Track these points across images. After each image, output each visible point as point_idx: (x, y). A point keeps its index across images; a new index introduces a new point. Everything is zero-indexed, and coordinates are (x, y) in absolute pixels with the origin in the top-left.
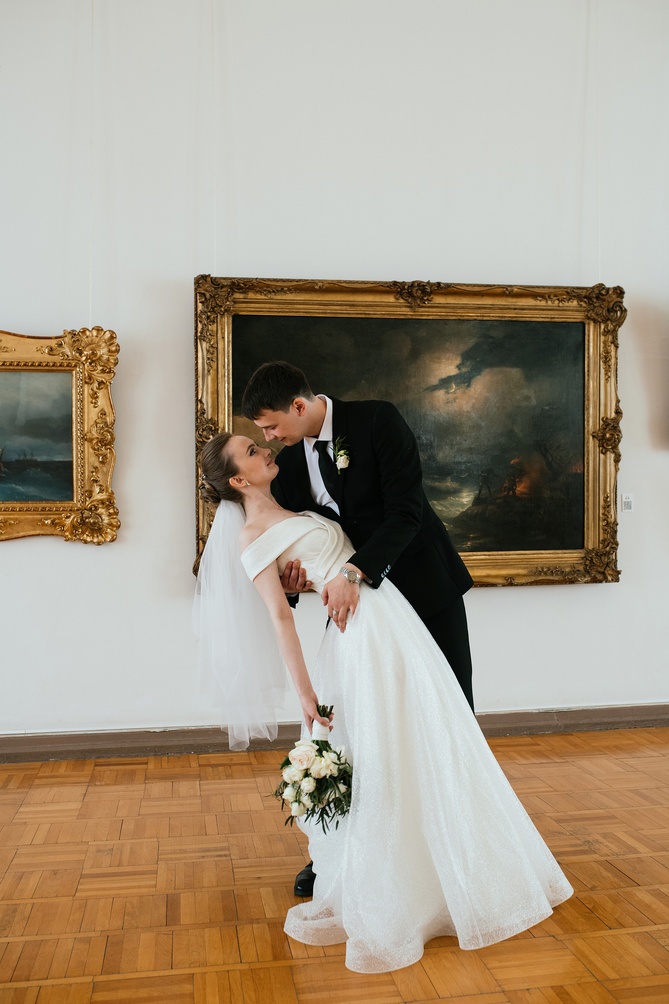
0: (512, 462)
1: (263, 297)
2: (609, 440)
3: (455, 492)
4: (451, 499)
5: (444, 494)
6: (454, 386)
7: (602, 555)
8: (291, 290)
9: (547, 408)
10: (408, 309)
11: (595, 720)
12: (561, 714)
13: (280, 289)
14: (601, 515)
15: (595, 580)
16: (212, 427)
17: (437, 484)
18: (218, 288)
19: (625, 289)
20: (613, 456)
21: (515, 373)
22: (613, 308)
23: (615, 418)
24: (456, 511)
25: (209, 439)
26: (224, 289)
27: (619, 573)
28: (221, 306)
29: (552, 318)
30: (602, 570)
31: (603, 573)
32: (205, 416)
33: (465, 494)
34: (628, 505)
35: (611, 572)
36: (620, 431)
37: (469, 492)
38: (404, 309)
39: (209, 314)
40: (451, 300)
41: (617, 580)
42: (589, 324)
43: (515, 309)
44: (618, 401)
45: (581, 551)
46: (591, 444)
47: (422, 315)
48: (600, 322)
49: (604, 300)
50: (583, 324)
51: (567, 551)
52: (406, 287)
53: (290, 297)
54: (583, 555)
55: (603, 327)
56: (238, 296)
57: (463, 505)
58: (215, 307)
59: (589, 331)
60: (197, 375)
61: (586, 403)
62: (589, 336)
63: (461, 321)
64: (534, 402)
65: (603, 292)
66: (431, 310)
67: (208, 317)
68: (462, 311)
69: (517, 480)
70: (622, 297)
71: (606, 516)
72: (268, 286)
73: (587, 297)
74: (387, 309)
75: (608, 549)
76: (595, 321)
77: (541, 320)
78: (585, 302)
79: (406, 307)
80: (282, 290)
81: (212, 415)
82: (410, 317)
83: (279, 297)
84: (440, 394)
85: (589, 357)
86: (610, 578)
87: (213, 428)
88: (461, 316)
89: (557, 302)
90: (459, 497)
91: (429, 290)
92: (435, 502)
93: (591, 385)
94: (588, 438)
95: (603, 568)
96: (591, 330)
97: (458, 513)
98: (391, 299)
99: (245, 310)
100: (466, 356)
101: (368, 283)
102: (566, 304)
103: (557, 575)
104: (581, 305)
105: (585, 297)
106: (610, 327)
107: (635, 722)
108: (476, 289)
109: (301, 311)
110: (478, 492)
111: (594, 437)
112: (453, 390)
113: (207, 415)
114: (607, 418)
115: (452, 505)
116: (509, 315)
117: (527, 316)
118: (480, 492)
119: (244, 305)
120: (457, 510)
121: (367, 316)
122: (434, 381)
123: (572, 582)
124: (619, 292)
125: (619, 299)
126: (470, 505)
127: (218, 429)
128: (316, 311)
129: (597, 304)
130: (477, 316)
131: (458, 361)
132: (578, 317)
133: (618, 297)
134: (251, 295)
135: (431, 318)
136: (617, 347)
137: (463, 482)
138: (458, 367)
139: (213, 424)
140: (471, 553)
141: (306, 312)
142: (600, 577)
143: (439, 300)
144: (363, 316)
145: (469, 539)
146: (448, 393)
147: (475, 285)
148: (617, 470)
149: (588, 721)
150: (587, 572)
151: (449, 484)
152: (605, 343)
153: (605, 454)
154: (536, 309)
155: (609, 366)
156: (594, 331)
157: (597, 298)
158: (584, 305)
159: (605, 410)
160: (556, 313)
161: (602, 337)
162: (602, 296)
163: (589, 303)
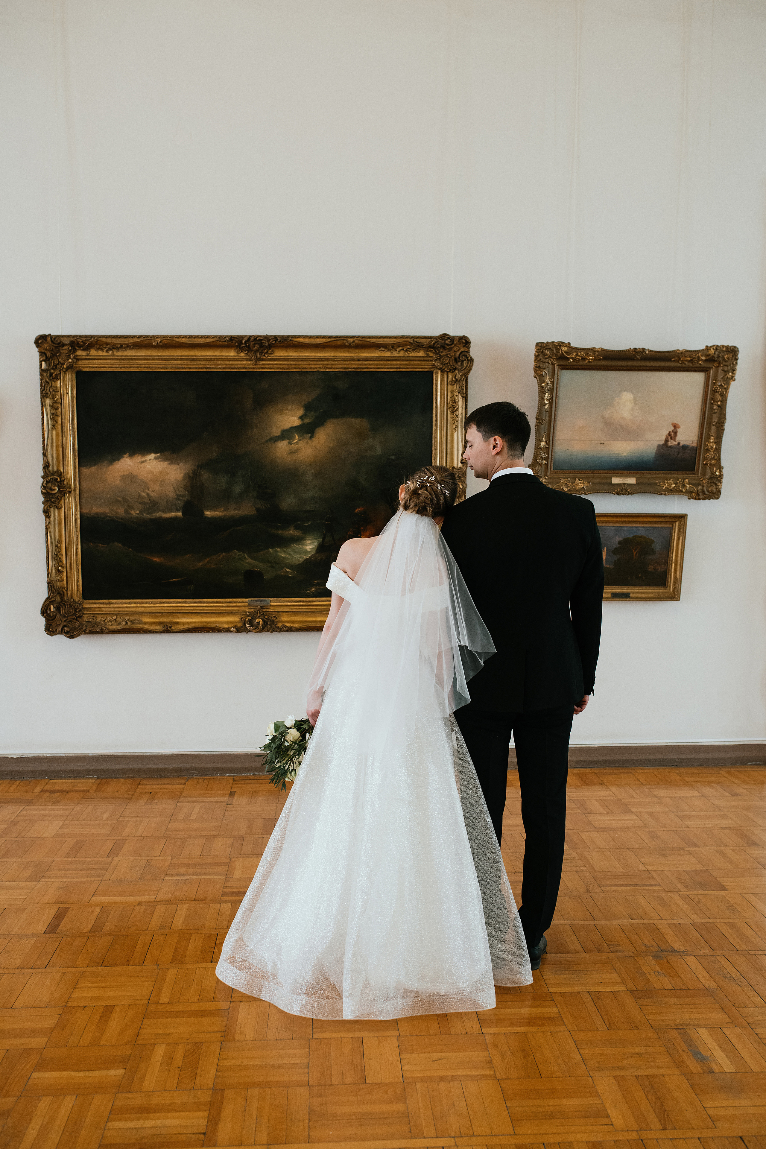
0: (356, 511)
1: (105, 354)
3: (299, 540)
4: (295, 546)
5: (285, 542)
6: (297, 437)
8: (129, 347)
9: (393, 457)
10: (249, 362)
13: (119, 346)
16: (57, 479)
17: (280, 532)
18: (60, 346)
19: (471, 339)
21: (361, 423)
22: (459, 357)
24: (299, 558)
25: (54, 490)
26: (66, 347)
28: (64, 364)
29: (397, 368)
32: (50, 468)
33: (308, 542)
37: (313, 539)
38: (245, 362)
39: (52, 371)
40: (292, 353)
42: (437, 373)
43: (359, 360)
47: (263, 368)
48: (448, 372)
49: (450, 350)
50: (430, 374)
52: (243, 342)
53: (130, 353)
55: (450, 376)
56: (80, 353)
57: (306, 552)
58: (58, 364)
59: (437, 380)
60: (43, 429)
61: (434, 452)
62: (437, 385)
63: (303, 373)
64: (379, 452)
65: (448, 342)
66: (272, 362)
67: (51, 374)
68: (305, 363)
69: (362, 528)
70: (469, 348)
72: (107, 344)
73: (433, 346)
74: (228, 363)
76: (442, 371)
77: (386, 370)
78: (431, 351)
79: (247, 360)
80: (121, 347)
81: (58, 466)
82: (251, 370)
83: (120, 353)
84: (283, 445)
85: (436, 406)
87: (59, 479)
88: (303, 368)
90: (303, 545)
91: (267, 344)
92: (279, 549)
93: (438, 435)
96: (440, 382)
97: (302, 560)
98: (232, 353)
99: (87, 366)
100: (308, 408)
101: (208, 337)
102: (413, 354)
104: (428, 355)
105: (430, 347)
106: (458, 376)
108: (319, 341)
109: (142, 366)
110: (322, 540)
112: (296, 441)
113: (53, 467)
114: (454, 468)
115: (296, 552)
116: (352, 366)
117: (372, 366)
118: (324, 539)
119: (87, 361)
120: (301, 557)
121: (208, 370)
122: (277, 432)
124: (465, 341)
125: (465, 349)
126: (314, 552)
127: (64, 481)
128: (158, 366)
129: (444, 354)
130: (320, 368)
131: (301, 412)
132: (425, 367)
133: (464, 346)
134: (93, 352)
135: (272, 370)
137: (307, 531)
138: (301, 418)
139: (60, 476)
140: (314, 599)
141: (147, 368)
143: (280, 353)
144: (204, 370)
145: (313, 585)
146: (290, 443)
147: (317, 337)
151: (292, 532)
152: (452, 392)
154: (381, 360)
155: (457, 416)
156: (441, 380)
157: (443, 347)
158: (431, 354)
159: (452, 459)
160: (402, 363)
161: (450, 387)
162: (448, 345)
163: (436, 353)
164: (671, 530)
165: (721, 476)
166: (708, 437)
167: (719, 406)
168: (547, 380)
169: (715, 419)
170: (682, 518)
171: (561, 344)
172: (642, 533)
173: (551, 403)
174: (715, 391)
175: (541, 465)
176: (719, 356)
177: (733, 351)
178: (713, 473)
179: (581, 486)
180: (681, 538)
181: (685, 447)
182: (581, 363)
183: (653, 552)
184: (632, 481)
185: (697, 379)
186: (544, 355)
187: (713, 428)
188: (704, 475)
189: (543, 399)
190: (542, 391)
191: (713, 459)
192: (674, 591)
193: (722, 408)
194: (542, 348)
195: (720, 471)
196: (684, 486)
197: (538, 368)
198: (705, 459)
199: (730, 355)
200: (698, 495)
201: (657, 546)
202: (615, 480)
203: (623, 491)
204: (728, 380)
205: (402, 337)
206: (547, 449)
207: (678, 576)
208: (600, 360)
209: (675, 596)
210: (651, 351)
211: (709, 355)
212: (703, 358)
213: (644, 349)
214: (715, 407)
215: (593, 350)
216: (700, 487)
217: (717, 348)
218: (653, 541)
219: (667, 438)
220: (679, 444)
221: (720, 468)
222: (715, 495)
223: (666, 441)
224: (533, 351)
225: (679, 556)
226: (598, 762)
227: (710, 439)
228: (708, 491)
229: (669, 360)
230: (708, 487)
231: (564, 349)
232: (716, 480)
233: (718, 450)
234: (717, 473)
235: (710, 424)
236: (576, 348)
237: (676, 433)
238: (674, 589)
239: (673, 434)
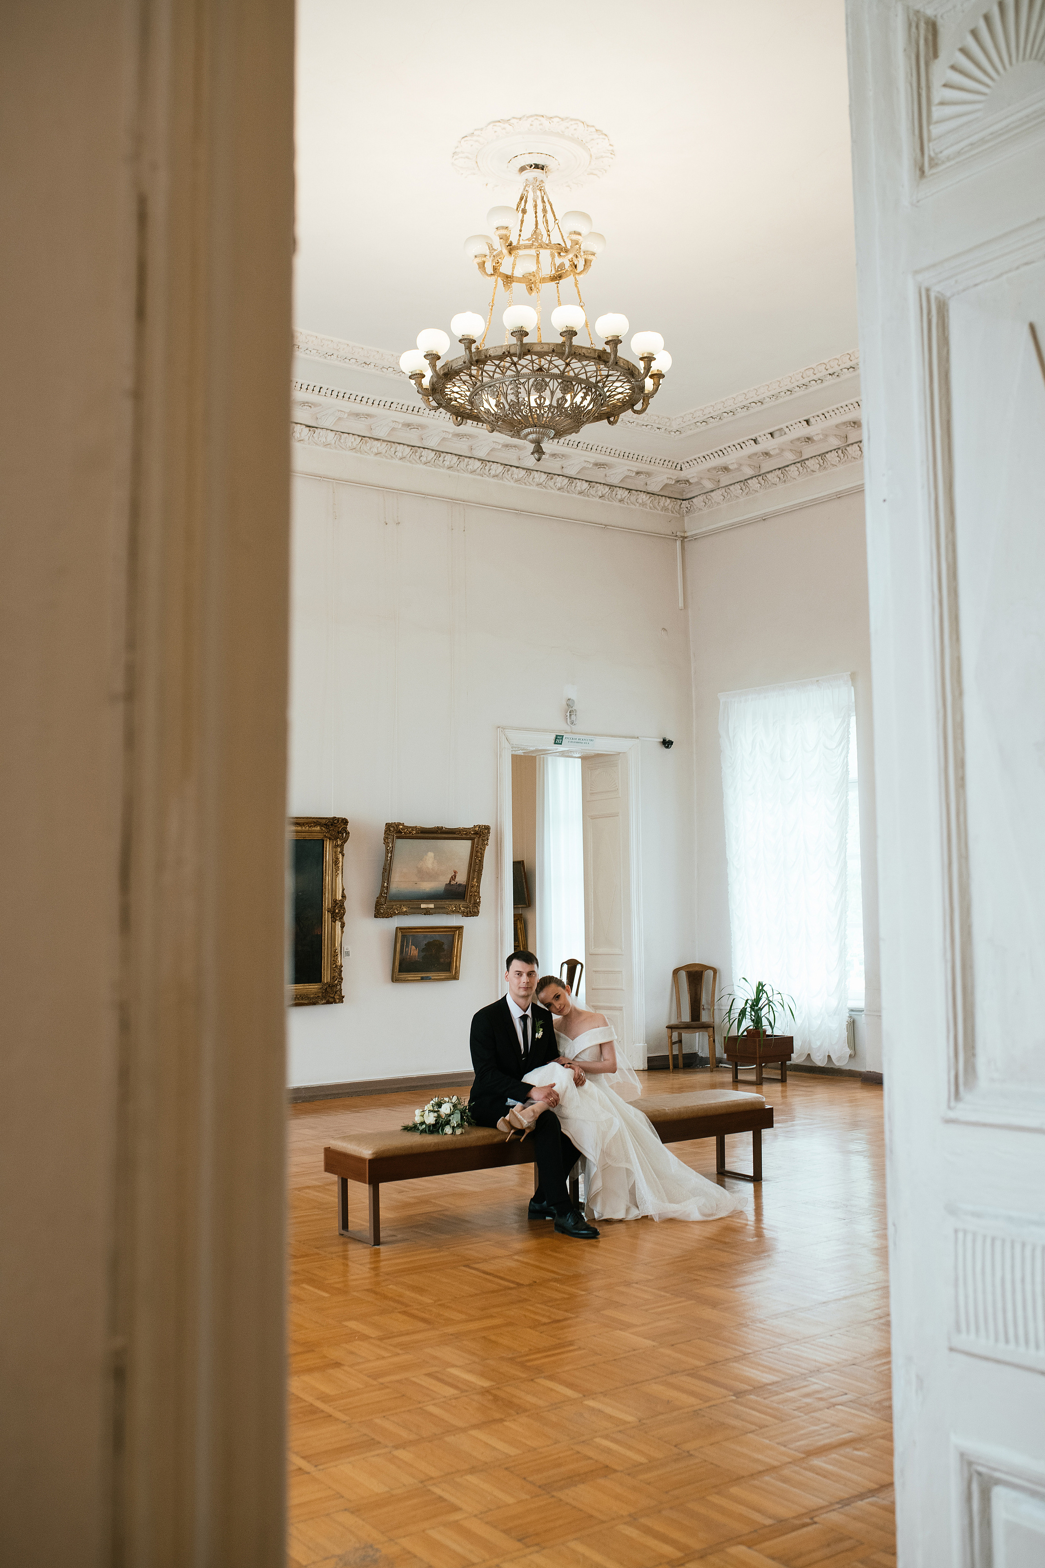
2: (338, 913)
7: (332, 986)
11: (328, 1093)
12: (307, 1089)
14: (332, 961)
15: (328, 1003)
19: (349, 820)
20: (340, 923)
22: (341, 831)
23: (341, 900)
27: (343, 997)
29: (304, 837)
30: (332, 996)
31: (333, 998)
34: (348, 954)
35: (338, 997)
36: (344, 908)
41: (342, 1002)
42: (326, 840)
44: (343, 890)
45: (320, 984)
46: (327, 916)
48: (333, 840)
49: (336, 826)
50: (323, 841)
51: (311, 984)
54: (321, 987)
55: (335, 843)
59: (326, 845)
61: (324, 890)
62: (326, 848)
65: (336, 822)
70: (347, 825)
71: (335, 961)
73: (326, 825)
75: (336, 982)
76: (330, 839)
77: (298, 838)
78: (324, 827)
85: (326, 861)
86: (337, 1001)
89: (307, 827)
93: (328, 879)
94: (325, 913)
95: (333, 994)
96: (328, 846)
102: (313, 829)
103: (305, 1000)
104: (322, 830)
106: (339, 843)
107: (352, 1092)
111: (328, 911)
114: (336, 900)
123: (314, 1004)
124: (345, 822)
125: (345, 826)
129: (332, 829)
132: (320, 836)
133: (344, 824)
136: (343, 855)
142: (331, 1000)
148: (342, 932)
149: (323, 1093)
150: (324, 997)
152: (336, 853)
153: (335, 922)
154: (295, 832)
155: (338, 867)
156: (329, 845)
157: (332, 825)
158: (324, 829)
159: (336, 895)
160: (307, 834)
161: (334, 849)
162: (335, 823)
163: (327, 828)
164: (453, 936)
165: (480, 902)
166: (473, 879)
167: (479, 860)
168: (390, 846)
169: (477, 868)
170: (460, 928)
171: (400, 824)
172: (438, 938)
173: (391, 859)
174: (477, 852)
175: (383, 897)
176: (480, 831)
177: (487, 828)
178: (475, 901)
179: (405, 910)
180: (460, 941)
181: (460, 885)
182: (408, 835)
183: (443, 950)
184: (432, 906)
185: (468, 843)
186: (390, 830)
187: (476, 873)
188: (470, 902)
189: (388, 857)
190: (387, 852)
191: (476, 892)
192: (455, 974)
193: (481, 861)
194: (388, 826)
195: (479, 899)
196: (460, 909)
197: (386, 839)
198: (471, 892)
199: (486, 831)
200: (467, 914)
201: (445, 947)
202: (423, 906)
203: (427, 912)
204: (485, 845)
205: (307, 818)
206: (387, 888)
207: (458, 965)
208: (418, 833)
209: (455, 977)
210: (446, 828)
211: (476, 830)
212: (473, 833)
213: (442, 827)
214: (477, 861)
215: (416, 827)
216: (468, 909)
217: (479, 826)
218: (443, 943)
219: (450, 879)
220: (457, 883)
221: (479, 898)
222: (475, 913)
223: (450, 881)
224: (383, 828)
225: (459, 952)
226: (417, 1086)
227: (474, 880)
228: (473, 911)
229: (454, 833)
230: (473, 909)
231: (401, 827)
232: (477, 904)
233: (479, 886)
234: (478, 901)
235: (474, 871)
236: (407, 827)
237: (455, 877)
238: (455, 972)
239: (454, 877)
